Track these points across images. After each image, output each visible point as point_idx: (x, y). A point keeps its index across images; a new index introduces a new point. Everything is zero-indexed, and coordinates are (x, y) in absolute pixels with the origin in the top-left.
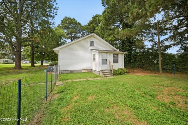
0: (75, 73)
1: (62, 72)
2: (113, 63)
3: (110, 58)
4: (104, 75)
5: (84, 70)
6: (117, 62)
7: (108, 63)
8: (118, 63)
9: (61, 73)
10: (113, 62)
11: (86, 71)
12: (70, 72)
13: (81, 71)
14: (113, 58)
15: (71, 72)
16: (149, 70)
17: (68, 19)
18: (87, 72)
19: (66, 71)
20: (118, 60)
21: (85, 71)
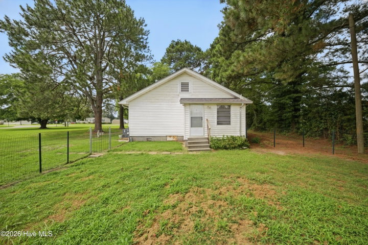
0: (155, 141)
1: (135, 138)
2: (218, 124)
3: (210, 115)
4: (189, 147)
5: (170, 136)
6: (228, 122)
7: (205, 124)
8: (229, 124)
9: (132, 139)
10: (216, 122)
11: (174, 139)
12: (145, 138)
13: (165, 138)
14: (216, 113)
15: (148, 139)
16: (342, 143)
17: (177, 43)
18: (177, 141)
19: (140, 138)
20: (230, 119)
21: (171, 139)
